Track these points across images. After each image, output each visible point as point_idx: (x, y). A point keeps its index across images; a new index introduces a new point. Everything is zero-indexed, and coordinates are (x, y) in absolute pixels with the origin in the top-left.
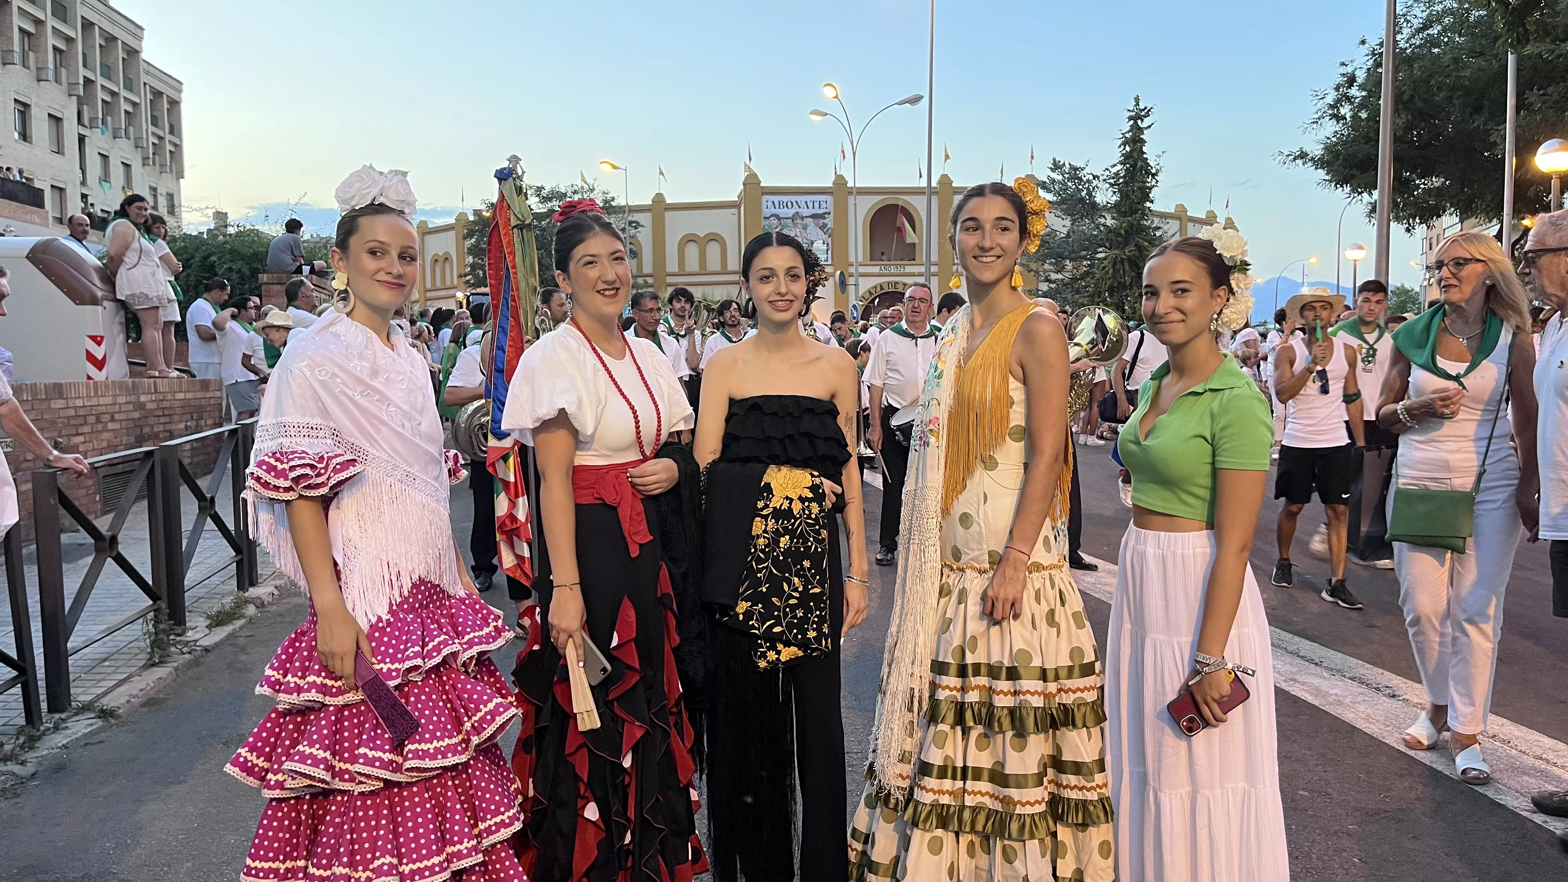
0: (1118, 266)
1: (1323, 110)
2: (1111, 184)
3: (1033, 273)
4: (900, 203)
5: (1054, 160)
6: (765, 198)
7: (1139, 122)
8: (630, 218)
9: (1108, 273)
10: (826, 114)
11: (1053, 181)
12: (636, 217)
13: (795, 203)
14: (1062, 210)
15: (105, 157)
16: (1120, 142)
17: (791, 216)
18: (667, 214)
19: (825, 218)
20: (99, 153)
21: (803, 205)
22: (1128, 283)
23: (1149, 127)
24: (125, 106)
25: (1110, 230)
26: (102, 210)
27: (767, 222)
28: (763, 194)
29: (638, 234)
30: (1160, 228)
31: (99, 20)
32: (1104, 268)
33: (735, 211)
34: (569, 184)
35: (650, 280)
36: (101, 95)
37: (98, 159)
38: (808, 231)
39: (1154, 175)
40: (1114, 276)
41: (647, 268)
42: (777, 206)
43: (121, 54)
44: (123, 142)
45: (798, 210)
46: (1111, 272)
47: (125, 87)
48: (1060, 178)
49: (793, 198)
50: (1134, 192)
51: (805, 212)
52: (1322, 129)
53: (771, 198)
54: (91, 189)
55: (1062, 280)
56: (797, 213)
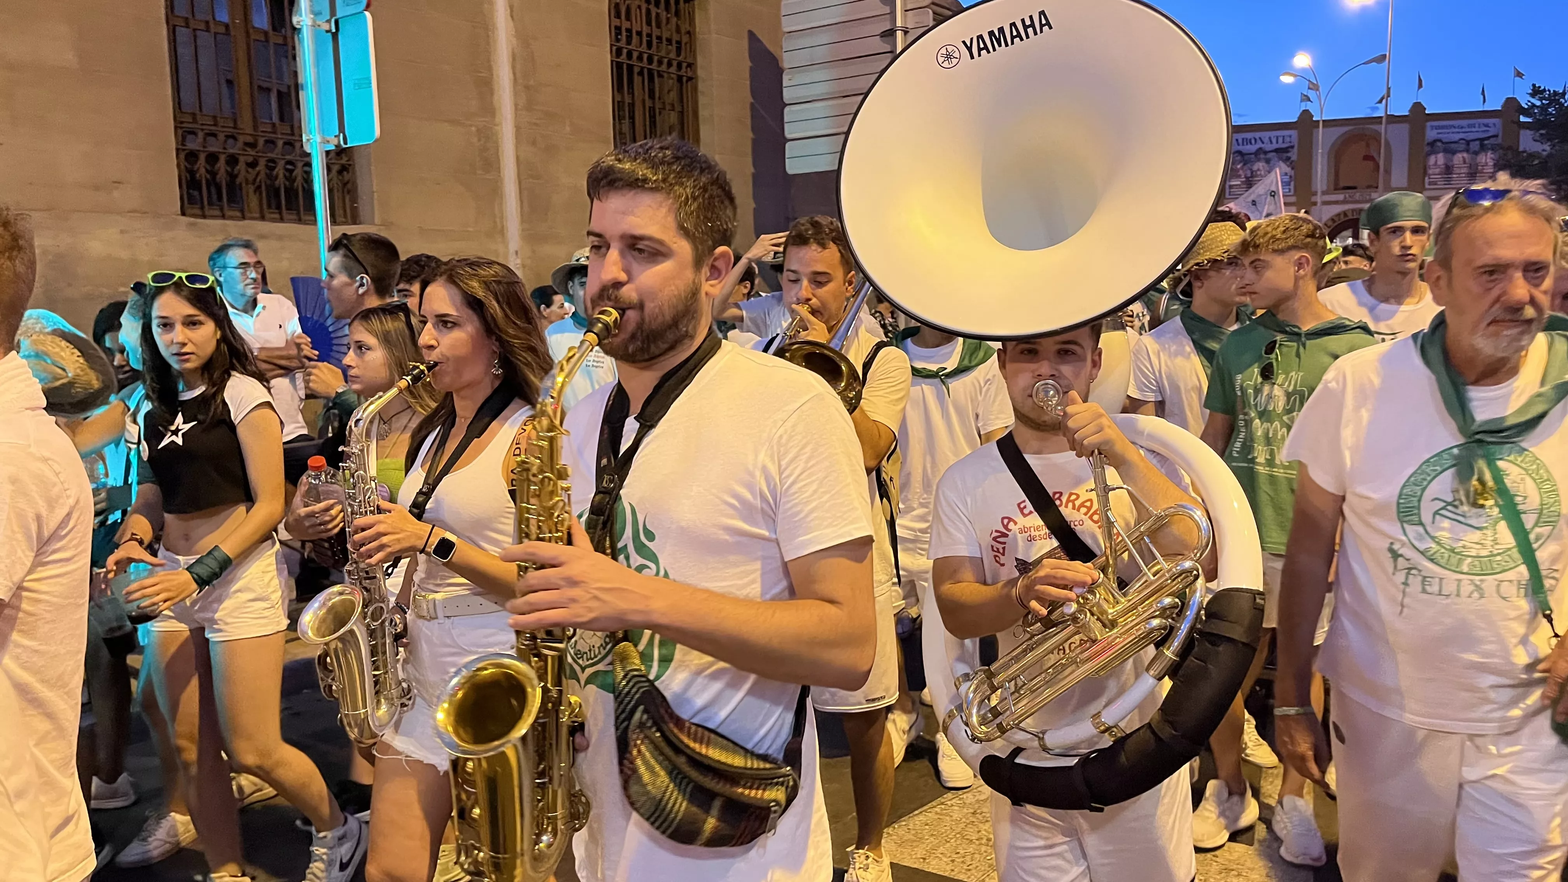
4: (1368, 133)
5: (1534, 86)
10: (1297, 76)
11: (1532, 107)
13: (1259, 139)
14: (1542, 134)
17: (1254, 151)
19: (1288, 152)
21: (1266, 140)
38: (1271, 164)
42: (1241, 143)
48: (1540, 103)
49: (1257, 135)
51: (1268, 147)
56: (1261, 148)
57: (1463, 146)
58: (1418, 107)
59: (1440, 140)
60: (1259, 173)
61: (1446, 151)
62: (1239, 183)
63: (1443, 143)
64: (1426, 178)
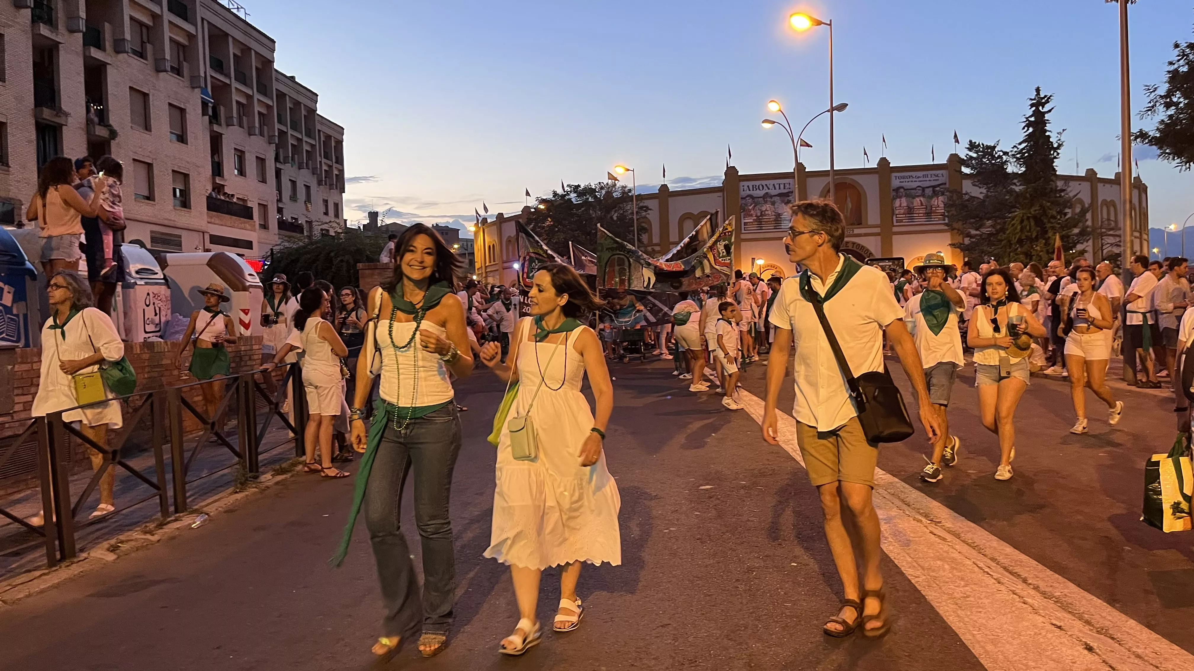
0: (1026, 223)
1: (1155, 100)
2: (1018, 159)
3: (956, 231)
4: (847, 181)
5: (971, 141)
6: (742, 183)
7: (1040, 108)
8: (641, 204)
9: (1016, 229)
10: (774, 122)
11: (971, 158)
12: (647, 203)
13: (765, 186)
14: (978, 181)
15: (294, 183)
16: (1024, 124)
17: (762, 195)
18: (670, 200)
19: (789, 196)
20: (290, 180)
21: (771, 187)
22: (1034, 236)
23: (1050, 111)
24: (306, 147)
25: (1018, 195)
26: (292, 218)
27: (744, 201)
28: (740, 181)
29: (647, 216)
30: (1064, 190)
31: (289, 92)
32: (1013, 225)
33: (720, 194)
34: (597, 182)
35: (657, 248)
36: (291, 141)
37: (289, 183)
38: (776, 206)
39: (1055, 149)
40: (1022, 230)
41: (656, 240)
42: (751, 189)
43: (304, 112)
44: (304, 171)
45: (767, 191)
46: (1019, 227)
47: (306, 135)
48: (975, 155)
49: (764, 183)
50: (1036, 163)
51: (773, 192)
52: (1156, 115)
53: (746, 184)
54: (284, 204)
55: (981, 235)
56: (767, 193)
57: (920, 192)
58: (884, 162)
59: (902, 187)
60: (767, 213)
61: (907, 196)
62: (751, 221)
63: (905, 190)
64: (894, 217)
